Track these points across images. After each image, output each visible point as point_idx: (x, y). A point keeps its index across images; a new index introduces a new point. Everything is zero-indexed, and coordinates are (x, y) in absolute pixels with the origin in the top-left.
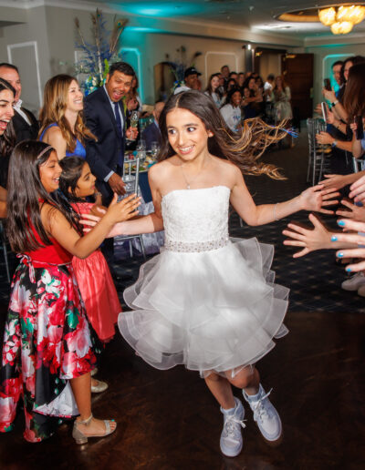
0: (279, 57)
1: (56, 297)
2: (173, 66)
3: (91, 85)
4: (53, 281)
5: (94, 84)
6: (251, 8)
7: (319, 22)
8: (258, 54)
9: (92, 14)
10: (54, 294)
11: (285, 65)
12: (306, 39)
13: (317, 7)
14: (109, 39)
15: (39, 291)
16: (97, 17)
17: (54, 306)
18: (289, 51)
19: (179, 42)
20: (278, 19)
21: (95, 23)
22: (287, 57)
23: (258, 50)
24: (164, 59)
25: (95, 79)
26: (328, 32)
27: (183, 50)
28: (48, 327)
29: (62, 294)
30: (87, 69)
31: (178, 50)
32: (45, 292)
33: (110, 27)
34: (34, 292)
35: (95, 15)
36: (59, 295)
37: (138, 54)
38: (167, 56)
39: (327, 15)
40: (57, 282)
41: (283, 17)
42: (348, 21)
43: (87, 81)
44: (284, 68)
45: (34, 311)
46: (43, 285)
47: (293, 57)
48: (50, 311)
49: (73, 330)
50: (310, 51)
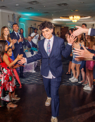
0: (60, 27)
1: (6, 74)
2: (33, 28)
3: (11, 31)
4: (6, 70)
5: (12, 31)
6: (53, 15)
7: (69, 19)
8: (55, 26)
9: (12, 14)
10: (6, 73)
11: (61, 29)
12: (67, 23)
13: (69, 15)
14: (16, 20)
15: (2, 72)
16: (13, 15)
17: (6, 76)
18: (62, 26)
19: (34, 22)
20: (59, 18)
21: (13, 16)
22: (62, 27)
23: (55, 25)
24: (30, 27)
25: (12, 30)
26: (71, 22)
27: (35, 24)
28: (4, 80)
29: (8, 73)
30: (11, 27)
31: (34, 24)
32: (4, 72)
33: (16, 17)
34: (1, 73)
35: (13, 14)
36: (7, 74)
37: (24, 25)
38: (31, 25)
39: (71, 18)
40: (6, 71)
41: (60, 17)
42: (76, 19)
43: (10, 30)
44: (61, 30)
45: (1, 77)
46: (3, 71)
47: (63, 27)
48: (5, 77)
49: (11, 81)
50: (67, 26)
